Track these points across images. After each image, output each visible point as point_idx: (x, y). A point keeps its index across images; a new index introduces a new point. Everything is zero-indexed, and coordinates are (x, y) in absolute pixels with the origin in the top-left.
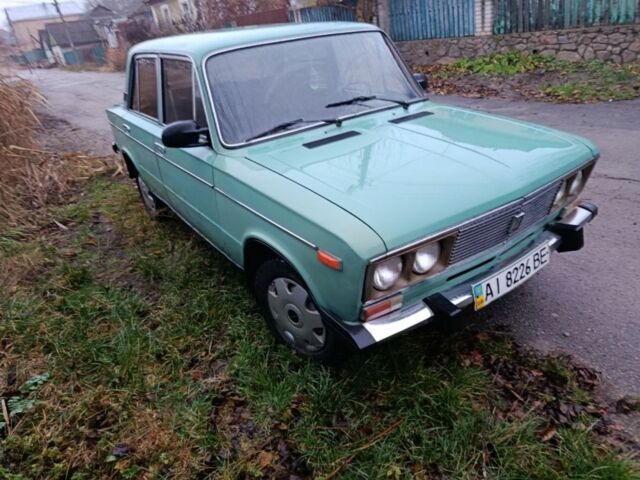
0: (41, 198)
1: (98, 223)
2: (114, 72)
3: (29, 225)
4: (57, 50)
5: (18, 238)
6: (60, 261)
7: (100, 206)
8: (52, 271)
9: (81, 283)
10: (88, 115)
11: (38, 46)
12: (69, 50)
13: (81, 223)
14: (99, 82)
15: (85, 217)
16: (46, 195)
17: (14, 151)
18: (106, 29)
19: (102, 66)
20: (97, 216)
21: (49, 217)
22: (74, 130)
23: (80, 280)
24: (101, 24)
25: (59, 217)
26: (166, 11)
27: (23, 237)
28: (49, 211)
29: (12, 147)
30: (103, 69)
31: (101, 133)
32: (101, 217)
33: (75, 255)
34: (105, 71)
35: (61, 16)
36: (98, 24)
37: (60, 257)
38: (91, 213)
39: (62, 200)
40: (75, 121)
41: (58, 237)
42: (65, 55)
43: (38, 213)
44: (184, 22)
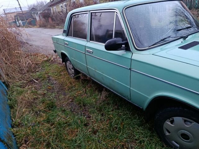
0: (25, 70)
1: (50, 80)
2: (39, 27)
3: (23, 81)
4: (20, 21)
5: (20, 86)
6: (39, 96)
7: (49, 73)
8: (37, 101)
9: (52, 107)
10: (34, 41)
11: (14, 20)
12: (24, 21)
13: (43, 80)
14: (35, 31)
15: (45, 78)
16: (27, 69)
17: (17, 53)
18: (36, 15)
19: (35, 26)
20: (49, 77)
21: (30, 77)
22: (30, 46)
23: (51, 106)
24: (34, 13)
25: (35, 77)
26: (55, 8)
27: (22, 86)
28: (29, 75)
29: (16, 51)
30: (35, 27)
31: (41, 46)
32: (50, 77)
33: (45, 94)
34: (36, 28)
35: (22, 11)
36: (33, 13)
37: (39, 95)
38: (46, 76)
39: (33, 70)
40: (30, 43)
41: (35, 86)
42: (23, 23)
43: (25, 76)
44: (62, 12)
